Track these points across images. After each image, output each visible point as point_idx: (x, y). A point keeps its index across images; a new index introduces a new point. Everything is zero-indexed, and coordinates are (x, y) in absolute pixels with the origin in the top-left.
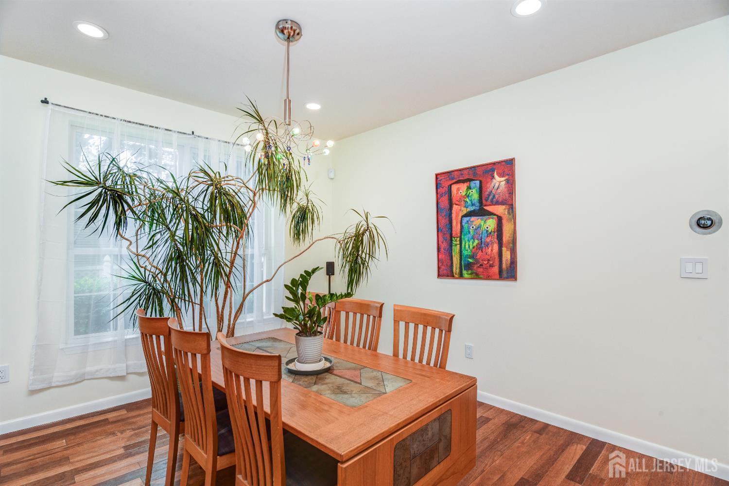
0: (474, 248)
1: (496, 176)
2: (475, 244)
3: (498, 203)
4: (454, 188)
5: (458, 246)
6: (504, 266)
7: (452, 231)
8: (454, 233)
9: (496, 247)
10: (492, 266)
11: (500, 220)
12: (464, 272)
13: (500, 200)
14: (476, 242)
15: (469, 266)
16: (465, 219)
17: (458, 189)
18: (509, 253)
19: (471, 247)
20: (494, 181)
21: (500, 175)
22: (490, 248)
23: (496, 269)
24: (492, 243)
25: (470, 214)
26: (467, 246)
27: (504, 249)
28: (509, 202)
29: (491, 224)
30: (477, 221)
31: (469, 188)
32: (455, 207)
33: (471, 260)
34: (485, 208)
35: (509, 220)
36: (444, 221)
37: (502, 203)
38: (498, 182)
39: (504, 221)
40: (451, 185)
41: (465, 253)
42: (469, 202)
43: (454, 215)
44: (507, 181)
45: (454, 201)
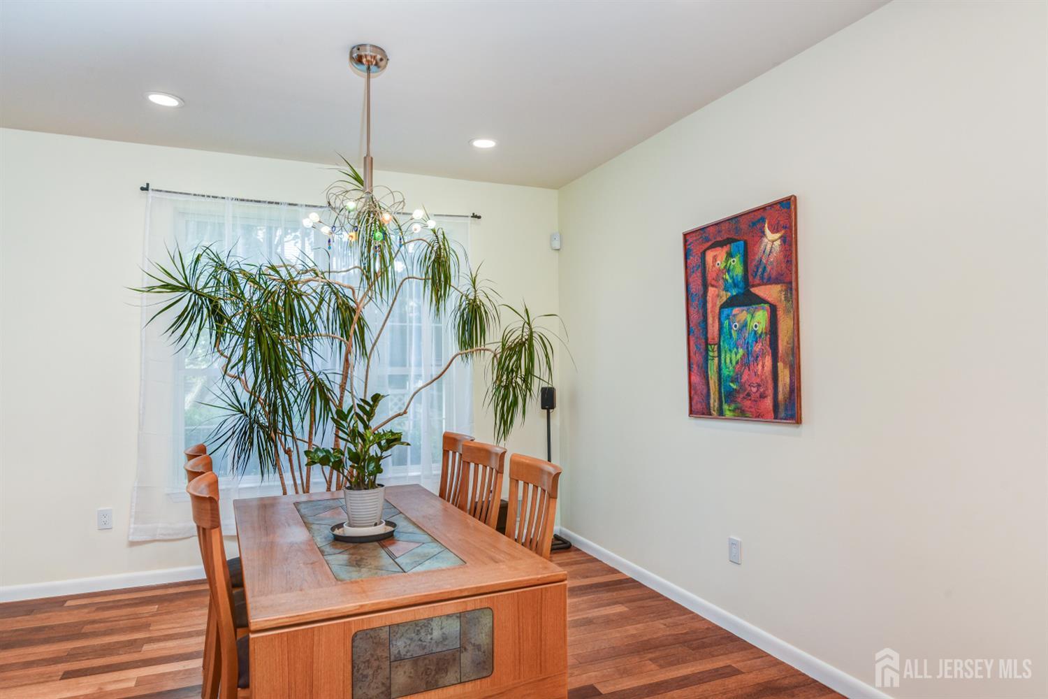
0: (737, 363)
1: (767, 231)
2: (739, 356)
3: (771, 281)
4: (710, 255)
5: (716, 359)
6: (781, 397)
7: (707, 333)
8: (710, 336)
9: (768, 361)
10: (763, 396)
11: (773, 310)
12: (725, 407)
13: (774, 275)
14: (741, 351)
15: (730, 396)
16: (726, 311)
17: (715, 258)
18: (787, 372)
19: (734, 363)
20: (765, 240)
21: (774, 231)
22: (760, 363)
23: (769, 402)
24: (763, 355)
25: (731, 303)
26: (728, 361)
27: (780, 365)
28: (787, 275)
29: (760, 319)
30: (741, 314)
31: (730, 255)
32: (711, 290)
33: (733, 386)
34: (753, 290)
35: (787, 311)
36: (695, 317)
37: (775, 281)
38: (771, 240)
39: (780, 313)
40: (704, 254)
41: (725, 372)
42: (730, 281)
43: (709, 305)
44: (784, 240)
45: (709, 279)
